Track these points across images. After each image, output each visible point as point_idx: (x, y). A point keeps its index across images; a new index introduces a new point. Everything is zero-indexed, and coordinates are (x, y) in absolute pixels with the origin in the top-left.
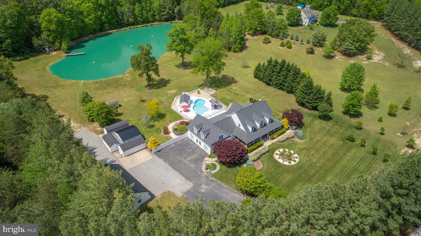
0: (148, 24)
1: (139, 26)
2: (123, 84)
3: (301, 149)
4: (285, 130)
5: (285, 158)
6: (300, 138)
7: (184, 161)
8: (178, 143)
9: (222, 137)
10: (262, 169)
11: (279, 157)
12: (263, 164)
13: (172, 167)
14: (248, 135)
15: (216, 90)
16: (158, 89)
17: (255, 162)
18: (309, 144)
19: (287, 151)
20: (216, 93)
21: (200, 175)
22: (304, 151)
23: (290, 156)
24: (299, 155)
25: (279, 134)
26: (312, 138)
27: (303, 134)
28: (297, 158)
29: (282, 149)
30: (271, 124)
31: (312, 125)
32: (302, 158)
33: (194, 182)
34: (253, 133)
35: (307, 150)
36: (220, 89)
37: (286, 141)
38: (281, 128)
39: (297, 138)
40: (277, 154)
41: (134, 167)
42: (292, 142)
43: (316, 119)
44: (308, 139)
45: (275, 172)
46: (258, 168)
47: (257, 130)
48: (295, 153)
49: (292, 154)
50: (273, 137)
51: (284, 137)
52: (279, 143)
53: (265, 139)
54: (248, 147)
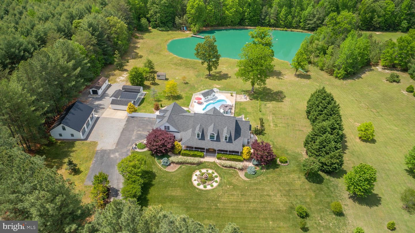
0: (289, 29)
1: (279, 29)
2: (195, 67)
3: (230, 184)
4: (243, 159)
5: (201, 178)
6: (246, 175)
7: (135, 132)
8: (151, 119)
9: (169, 129)
10: (170, 172)
11: (198, 175)
12: (177, 170)
13: (123, 131)
14: (189, 139)
15: (250, 100)
16: (212, 80)
17: (175, 164)
18: (246, 185)
19: (214, 175)
20: (246, 102)
21: (127, 146)
22: (230, 186)
23: (207, 179)
24: (219, 185)
25: (228, 158)
26: (260, 183)
27: (254, 173)
28: (212, 186)
29: (214, 171)
30: (226, 143)
31: (283, 174)
32: (216, 190)
33: (117, 148)
34: (198, 140)
35: (233, 188)
36: (255, 101)
37: (229, 169)
38: (239, 154)
39: (244, 174)
40: (201, 172)
41: (106, 118)
42: (233, 173)
43: (301, 172)
44: (254, 181)
45: (175, 182)
46: (169, 169)
47: (204, 140)
48: (219, 182)
49: (213, 180)
50: (219, 156)
51: (229, 163)
52: (219, 166)
53: (212, 154)
54: (184, 150)
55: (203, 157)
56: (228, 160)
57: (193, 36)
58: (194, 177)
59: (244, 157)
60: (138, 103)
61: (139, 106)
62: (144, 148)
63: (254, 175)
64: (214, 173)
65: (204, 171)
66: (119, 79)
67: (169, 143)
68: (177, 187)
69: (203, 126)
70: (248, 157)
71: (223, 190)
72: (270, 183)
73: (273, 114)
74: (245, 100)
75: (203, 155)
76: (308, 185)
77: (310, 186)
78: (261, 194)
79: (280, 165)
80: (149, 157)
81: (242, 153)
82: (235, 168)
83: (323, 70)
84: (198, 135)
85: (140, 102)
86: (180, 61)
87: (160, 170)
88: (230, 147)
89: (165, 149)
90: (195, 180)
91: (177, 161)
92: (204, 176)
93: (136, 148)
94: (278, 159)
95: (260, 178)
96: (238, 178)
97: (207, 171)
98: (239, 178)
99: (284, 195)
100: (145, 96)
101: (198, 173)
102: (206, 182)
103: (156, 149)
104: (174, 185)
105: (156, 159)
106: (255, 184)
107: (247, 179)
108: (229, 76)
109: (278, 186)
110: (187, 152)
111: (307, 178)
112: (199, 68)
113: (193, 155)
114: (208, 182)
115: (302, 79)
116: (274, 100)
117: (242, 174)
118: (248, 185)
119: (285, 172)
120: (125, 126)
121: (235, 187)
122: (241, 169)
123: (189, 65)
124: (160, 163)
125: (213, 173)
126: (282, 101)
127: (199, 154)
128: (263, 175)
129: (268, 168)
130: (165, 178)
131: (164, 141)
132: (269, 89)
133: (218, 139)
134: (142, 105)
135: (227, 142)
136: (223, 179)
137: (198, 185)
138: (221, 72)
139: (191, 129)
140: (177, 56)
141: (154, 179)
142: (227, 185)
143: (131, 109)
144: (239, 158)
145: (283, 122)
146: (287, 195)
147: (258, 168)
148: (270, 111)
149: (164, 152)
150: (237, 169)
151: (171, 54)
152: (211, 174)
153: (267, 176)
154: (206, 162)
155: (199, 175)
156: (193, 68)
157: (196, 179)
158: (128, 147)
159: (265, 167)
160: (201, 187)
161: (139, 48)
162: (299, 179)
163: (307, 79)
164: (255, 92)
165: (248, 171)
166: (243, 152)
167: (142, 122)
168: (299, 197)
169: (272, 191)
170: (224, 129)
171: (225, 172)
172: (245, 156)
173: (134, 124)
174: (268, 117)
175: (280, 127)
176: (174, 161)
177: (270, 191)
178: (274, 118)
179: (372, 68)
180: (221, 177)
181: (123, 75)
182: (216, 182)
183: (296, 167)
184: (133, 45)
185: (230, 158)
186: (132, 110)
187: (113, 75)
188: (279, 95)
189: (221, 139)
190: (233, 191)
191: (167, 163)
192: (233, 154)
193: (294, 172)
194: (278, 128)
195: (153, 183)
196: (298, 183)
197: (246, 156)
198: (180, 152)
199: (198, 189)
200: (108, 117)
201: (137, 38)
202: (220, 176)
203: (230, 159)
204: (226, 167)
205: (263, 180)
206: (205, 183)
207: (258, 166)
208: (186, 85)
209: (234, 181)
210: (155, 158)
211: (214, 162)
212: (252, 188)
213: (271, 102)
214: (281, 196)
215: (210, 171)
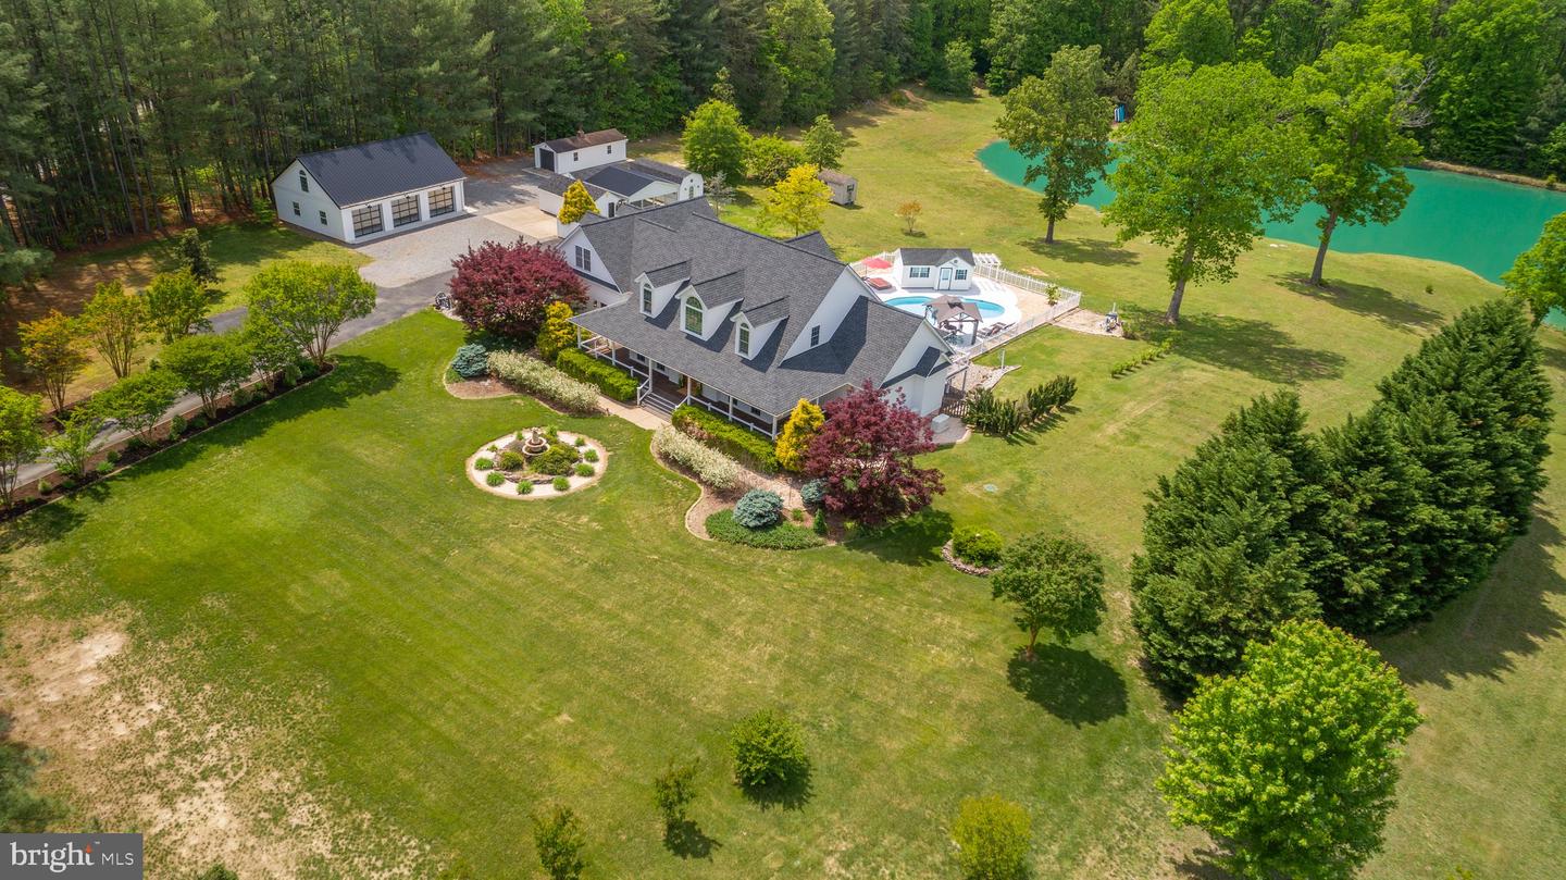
186: (572, 209)
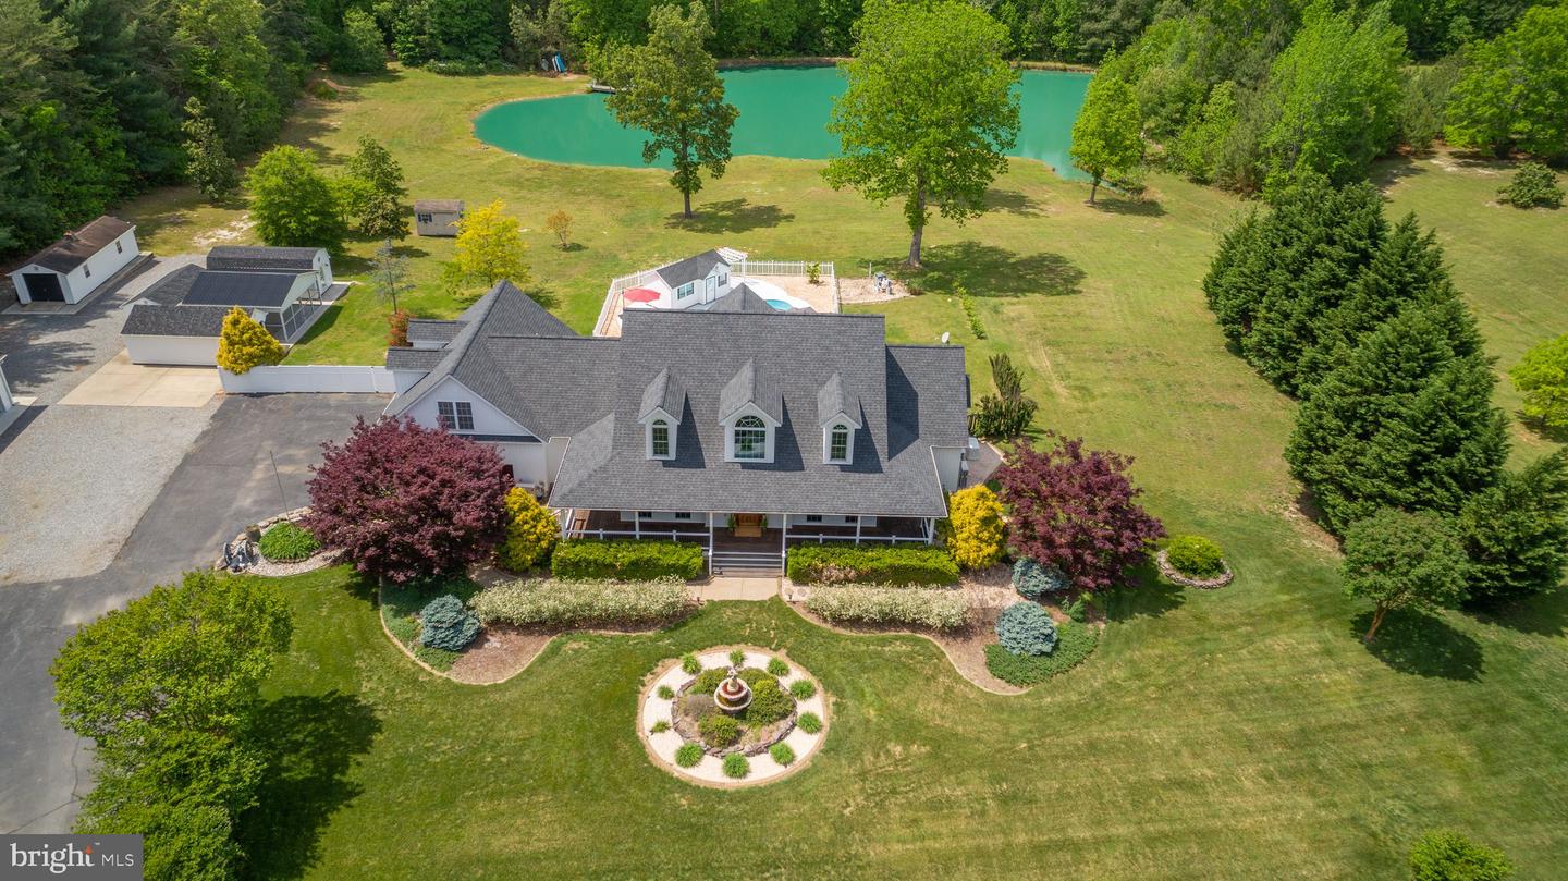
2: (614, 192)
3: (908, 730)
4: (954, 568)
5: (700, 712)
6: (998, 664)
7: (260, 467)
8: (372, 397)
9: (467, 422)
10: (481, 691)
11: (675, 689)
12: (528, 671)
13: (181, 468)
14: (603, 469)
15: (915, 293)
16: (701, 231)
17: (513, 635)
18: (1015, 729)
19: (786, 683)
20: (894, 302)
21: (194, 551)
22: (906, 747)
23: (741, 715)
24: (832, 748)
25: (864, 568)
26: (1097, 707)
27: (1047, 648)
28: (785, 757)
29: (781, 656)
30: (839, 474)
31: (1225, 636)
32: (815, 780)
33: (122, 564)
34: (661, 469)
35: (935, 755)
36: (939, 298)
37: (878, 634)
38: (930, 540)
39: (982, 657)
40: (695, 669)
41: (90, 407)
42: (910, 655)
43: (1323, 617)
44: (1059, 698)
45: (519, 751)
46: (470, 672)
47: (702, 465)
48: (826, 724)
49: (784, 716)
50: (804, 561)
51: (874, 598)
52: (812, 619)
53: (755, 556)
54: (575, 542)
55: (701, 576)
56: (863, 578)
57: (594, 91)
58: (653, 709)
59: (961, 555)
60: (301, 332)
61: (302, 341)
62: (310, 551)
63: (1049, 655)
64: (783, 671)
65: (714, 659)
66: (209, 238)
67: (465, 496)
68: (534, 791)
69: (688, 384)
70: (992, 549)
71: (863, 775)
72: (1161, 699)
73: (1049, 343)
74: (888, 297)
75: (698, 561)
76: (1405, 693)
77: (1419, 694)
78: (1132, 778)
79: (1180, 588)
80: (335, 607)
81: (944, 526)
82: (916, 625)
83: (1206, 182)
84: (660, 435)
85: (308, 324)
86: (537, 173)
87: (413, 681)
88: (868, 497)
89: (436, 537)
90: (662, 727)
91: (527, 608)
92: (719, 690)
93: (250, 557)
94: (1161, 558)
95: (1093, 676)
96: (949, 690)
97: (738, 659)
98: (959, 688)
99: (1289, 774)
100: (345, 300)
101: (674, 676)
102: (739, 733)
103: (380, 540)
104: (510, 774)
105: (384, 611)
106: (1070, 713)
107: (1012, 691)
108: (786, 212)
109: (1221, 714)
110: (595, 552)
111: (1374, 650)
112: (632, 192)
113: (634, 564)
114: (751, 735)
115: (1128, 216)
116: (1034, 287)
117: (967, 663)
118: (1028, 726)
119: (1231, 627)
120: (201, 443)
121: (946, 752)
122: (958, 631)
123: (585, 184)
124: (409, 636)
125: (778, 669)
126: (1074, 292)
127: (674, 555)
128: (1105, 654)
129: (1117, 612)
130: (444, 732)
131: (436, 482)
132: (993, 250)
133: (789, 455)
134: (321, 337)
135: (843, 468)
136: (850, 703)
137: (687, 757)
138: (744, 200)
139: (611, 417)
140: (522, 157)
141: (363, 750)
142: (885, 739)
143: (243, 344)
144: (931, 564)
145: (1114, 375)
146: (1302, 771)
147: (1059, 619)
148: (1032, 335)
149: (431, 553)
150: (928, 628)
151: (492, 148)
152: (766, 677)
153: (1131, 661)
154: (725, 604)
155: (685, 688)
156: (601, 194)
157: (667, 717)
158: (198, 556)
159: (1099, 604)
160: (710, 771)
161: (336, 130)
162: (1328, 662)
163: (1148, 214)
164: (926, 264)
165: (1004, 633)
166: (956, 523)
167: (309, 419)
168: (1381, 774)
169: (1195, 755)
170: (821, 394)
171: (855, 658)
172: (969, 547)
173: (257, 429)
174: (1031, 358)
175: (1104, 395)
176: (506, 611)
177: (1185, 752)
178: (1061, 359)
179: (1412, 166)
180: (839, 692)
181: (233, 224)
182: (810, 724)
183: (1281, 591)
184: (305, 121)
185: (875, 564)
187: (175, 224)
188: (1051, 270)
189: (804, 456)
190: (937, 781)
191: (457, 626)
192: (888, 544)
193: (1281, 620)
194: (1099, 401)
195: (353, 775)
196: (1336, 683)
197: (974, 543)
198: (548, 553)
199: (684, 786)
200: (96, 402)
201: (330, 95)
202: (830, 686)
203: (874, 570)
204: (856, 622)
205: (1113, 685)
206: (733, 742)
207: (1058, 604)
208: (572, 254)
209: (928, 708)
210: (376, 605)
211: (776, 600)
212: (1063, 747)
213: (1022, 299)
214: (1269, 778)
215: (758, 660)
